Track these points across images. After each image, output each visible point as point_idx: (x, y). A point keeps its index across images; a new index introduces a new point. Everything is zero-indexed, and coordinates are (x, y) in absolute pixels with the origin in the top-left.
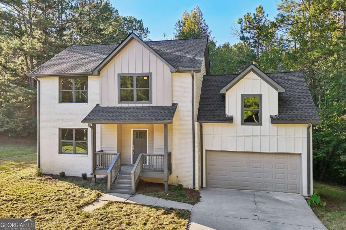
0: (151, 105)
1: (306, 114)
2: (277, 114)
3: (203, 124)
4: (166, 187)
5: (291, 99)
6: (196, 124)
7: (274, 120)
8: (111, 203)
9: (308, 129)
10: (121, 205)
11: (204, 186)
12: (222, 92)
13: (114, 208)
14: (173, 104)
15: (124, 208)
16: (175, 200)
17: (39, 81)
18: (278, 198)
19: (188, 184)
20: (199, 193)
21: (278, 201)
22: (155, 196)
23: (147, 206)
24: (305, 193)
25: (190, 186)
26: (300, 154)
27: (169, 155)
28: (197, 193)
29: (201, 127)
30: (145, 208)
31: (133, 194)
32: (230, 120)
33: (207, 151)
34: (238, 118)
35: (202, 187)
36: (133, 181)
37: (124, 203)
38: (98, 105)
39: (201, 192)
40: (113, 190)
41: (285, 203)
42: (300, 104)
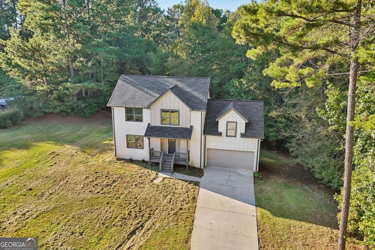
0: (179, 127)
1: (258, 133)
2: (244, 132)
3: (206, 136)
4: (187, 167)
5: (253, 122)
6: (203, 137)
7: (242, 136)
8: (164, 179)
9: (259, 140)
10: (169, 179)
11: (206, 165)
12: (217, 120)
13: (166, 181)
14: (191, 127)
15: (171, 181)
16: (192, 176)
17: (113, 109)
18: (241, 173)
19: (197, 165)
20: (203, 170)
21: (240, 175)
22: (183, 173)
23: (181, 180)
24: (255, 170)
25: (199, 167)
26: (254, 152)
27: (189, 152)
28: (202, 170)
29: (205, 137)
30: (180, 181)
31: (172, 173)
32: (220, 134)
33: (207, 148)
34: (224, 134)
35: (204, 166)
36: (172, 166)
37: (170, 178)
38: (149, 124)
39: (204, 170)
40: (163, 171)
41: (243, 176)
42: (257, 126)
